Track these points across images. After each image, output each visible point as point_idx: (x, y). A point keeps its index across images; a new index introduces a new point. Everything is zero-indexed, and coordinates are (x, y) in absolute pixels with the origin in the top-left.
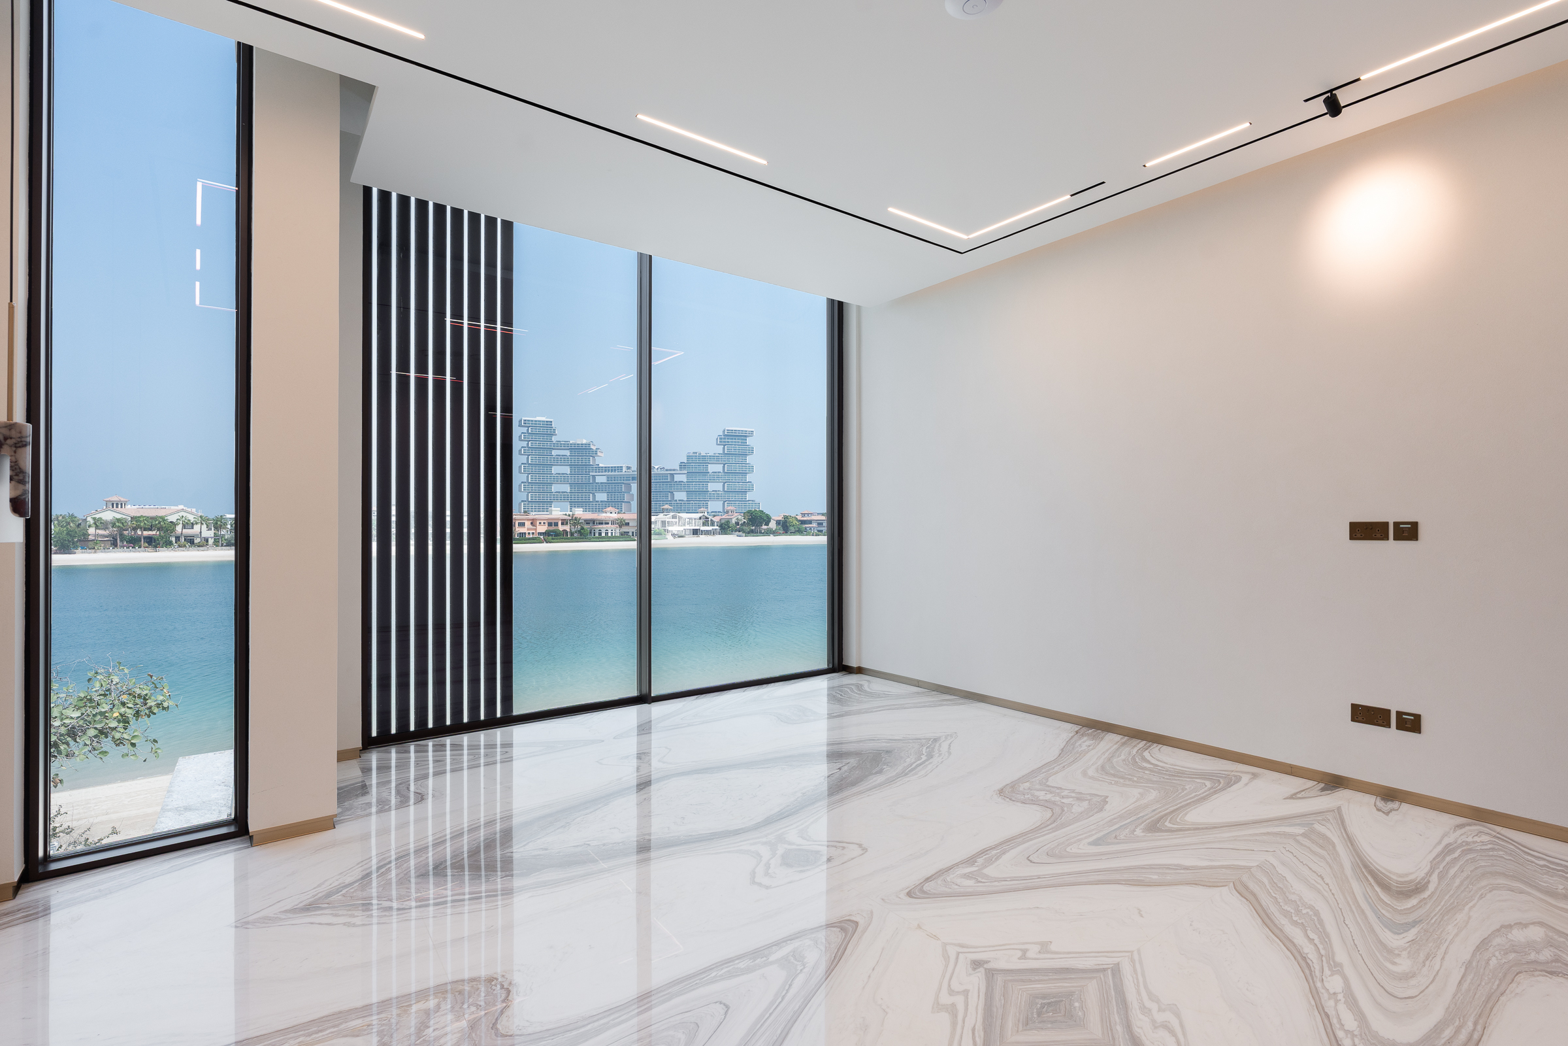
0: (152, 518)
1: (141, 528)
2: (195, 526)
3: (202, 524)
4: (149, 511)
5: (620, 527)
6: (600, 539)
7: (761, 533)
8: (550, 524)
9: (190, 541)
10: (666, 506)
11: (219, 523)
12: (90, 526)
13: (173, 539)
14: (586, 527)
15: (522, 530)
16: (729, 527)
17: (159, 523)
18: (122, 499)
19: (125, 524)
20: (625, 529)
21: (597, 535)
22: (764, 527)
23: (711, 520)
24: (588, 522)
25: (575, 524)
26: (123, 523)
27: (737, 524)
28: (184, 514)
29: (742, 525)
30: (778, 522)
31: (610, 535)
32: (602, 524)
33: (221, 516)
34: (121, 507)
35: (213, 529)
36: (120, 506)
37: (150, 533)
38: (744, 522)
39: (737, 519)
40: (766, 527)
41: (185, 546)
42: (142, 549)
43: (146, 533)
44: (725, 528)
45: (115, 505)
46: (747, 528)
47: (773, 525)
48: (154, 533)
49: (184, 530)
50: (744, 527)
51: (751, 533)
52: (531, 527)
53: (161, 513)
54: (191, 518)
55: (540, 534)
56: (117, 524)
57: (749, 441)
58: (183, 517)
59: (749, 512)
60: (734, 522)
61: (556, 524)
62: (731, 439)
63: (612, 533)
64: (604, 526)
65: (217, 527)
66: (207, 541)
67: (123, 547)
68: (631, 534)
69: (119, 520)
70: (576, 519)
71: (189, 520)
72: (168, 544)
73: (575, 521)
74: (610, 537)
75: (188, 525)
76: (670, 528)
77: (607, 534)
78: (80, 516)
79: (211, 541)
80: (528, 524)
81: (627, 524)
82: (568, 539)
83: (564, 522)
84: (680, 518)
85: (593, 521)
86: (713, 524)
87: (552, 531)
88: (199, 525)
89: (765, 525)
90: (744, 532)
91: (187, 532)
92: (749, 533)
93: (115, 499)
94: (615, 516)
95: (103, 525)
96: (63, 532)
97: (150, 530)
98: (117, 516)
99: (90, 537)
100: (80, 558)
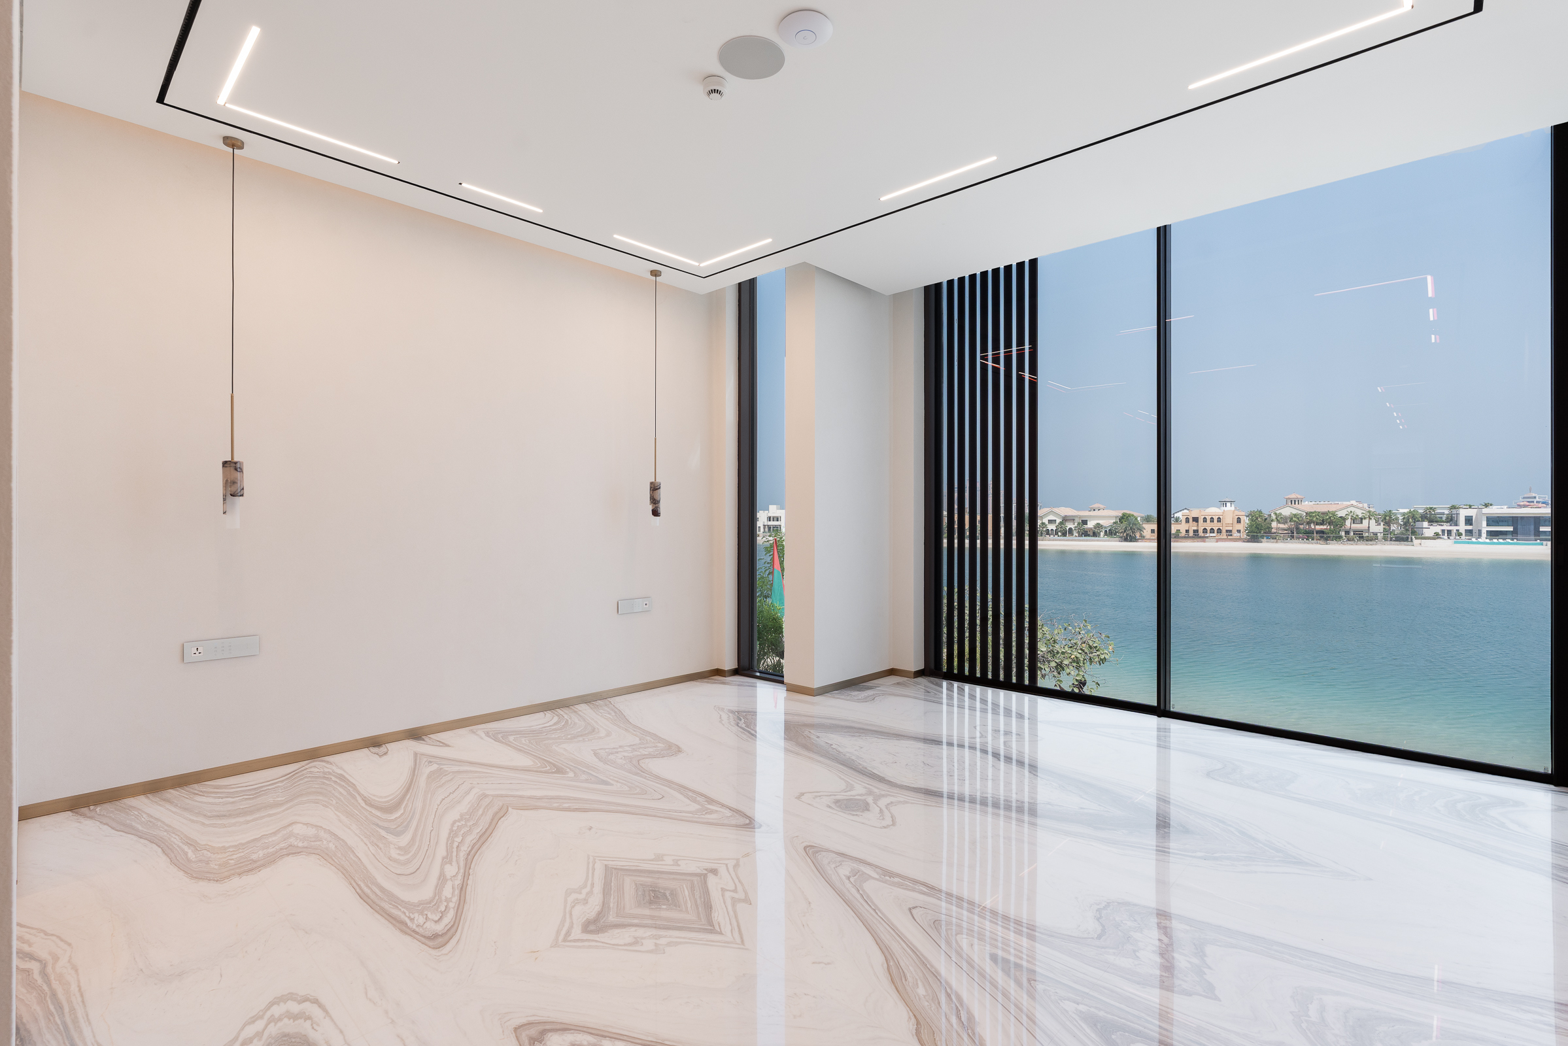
0: (1323, 513)
1: (1314, 523)
2: (1363, 521)
3: (1370, 519)
4: (1322, 507)
9: (1360, 536)
11: (1387, 518)
12: (1272, 521)
13: (1343, 534)
17: (1330, 518)
18: (1299, 497)
19: (1300, 519)
26: (1298, 518)
28: (1352, 509)
33: (1390, 511)
34: (1295, 504)
35: (1382, 524)
36: (1297, 502)
37: (1322, 527)
41: (1353, 540)
42: (1315, 541)
43: (1318, 527)
45: (1293, 502)
48: (1325, 527)
49: (1353, 525)
53: (1332, 508)
54: (1359, 513)
56: (1294, 519)
58: (1351, 512)
65: (1388, 523)
66: (1376, 534)
67: (1299, 538)
69: (1295, 515)
71: (1357, 515)
72: (1339, 538)
75: (1357, 519)
78: (1266, 512)
79: (1380, 536)
88: (1367, 520)
91: (1356, 526)
93: (1293, 496)
95: (1281, 519)
96: (1251, 526)
97: (1322, 524)
98: (1295, 512)
99: (1273, 530)
100: (1265, 547)
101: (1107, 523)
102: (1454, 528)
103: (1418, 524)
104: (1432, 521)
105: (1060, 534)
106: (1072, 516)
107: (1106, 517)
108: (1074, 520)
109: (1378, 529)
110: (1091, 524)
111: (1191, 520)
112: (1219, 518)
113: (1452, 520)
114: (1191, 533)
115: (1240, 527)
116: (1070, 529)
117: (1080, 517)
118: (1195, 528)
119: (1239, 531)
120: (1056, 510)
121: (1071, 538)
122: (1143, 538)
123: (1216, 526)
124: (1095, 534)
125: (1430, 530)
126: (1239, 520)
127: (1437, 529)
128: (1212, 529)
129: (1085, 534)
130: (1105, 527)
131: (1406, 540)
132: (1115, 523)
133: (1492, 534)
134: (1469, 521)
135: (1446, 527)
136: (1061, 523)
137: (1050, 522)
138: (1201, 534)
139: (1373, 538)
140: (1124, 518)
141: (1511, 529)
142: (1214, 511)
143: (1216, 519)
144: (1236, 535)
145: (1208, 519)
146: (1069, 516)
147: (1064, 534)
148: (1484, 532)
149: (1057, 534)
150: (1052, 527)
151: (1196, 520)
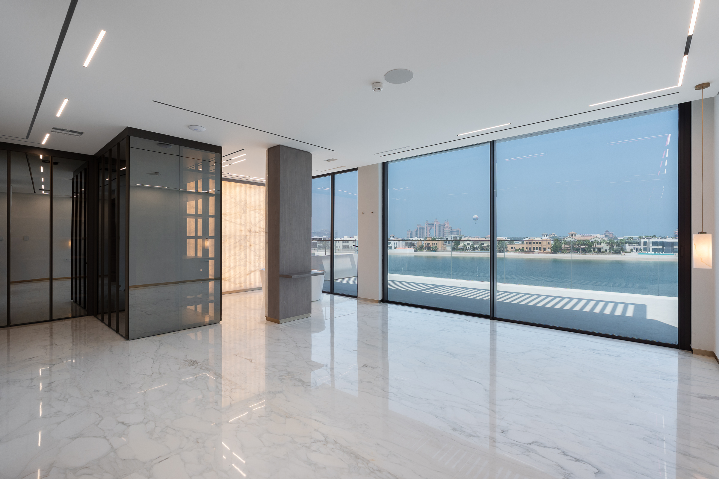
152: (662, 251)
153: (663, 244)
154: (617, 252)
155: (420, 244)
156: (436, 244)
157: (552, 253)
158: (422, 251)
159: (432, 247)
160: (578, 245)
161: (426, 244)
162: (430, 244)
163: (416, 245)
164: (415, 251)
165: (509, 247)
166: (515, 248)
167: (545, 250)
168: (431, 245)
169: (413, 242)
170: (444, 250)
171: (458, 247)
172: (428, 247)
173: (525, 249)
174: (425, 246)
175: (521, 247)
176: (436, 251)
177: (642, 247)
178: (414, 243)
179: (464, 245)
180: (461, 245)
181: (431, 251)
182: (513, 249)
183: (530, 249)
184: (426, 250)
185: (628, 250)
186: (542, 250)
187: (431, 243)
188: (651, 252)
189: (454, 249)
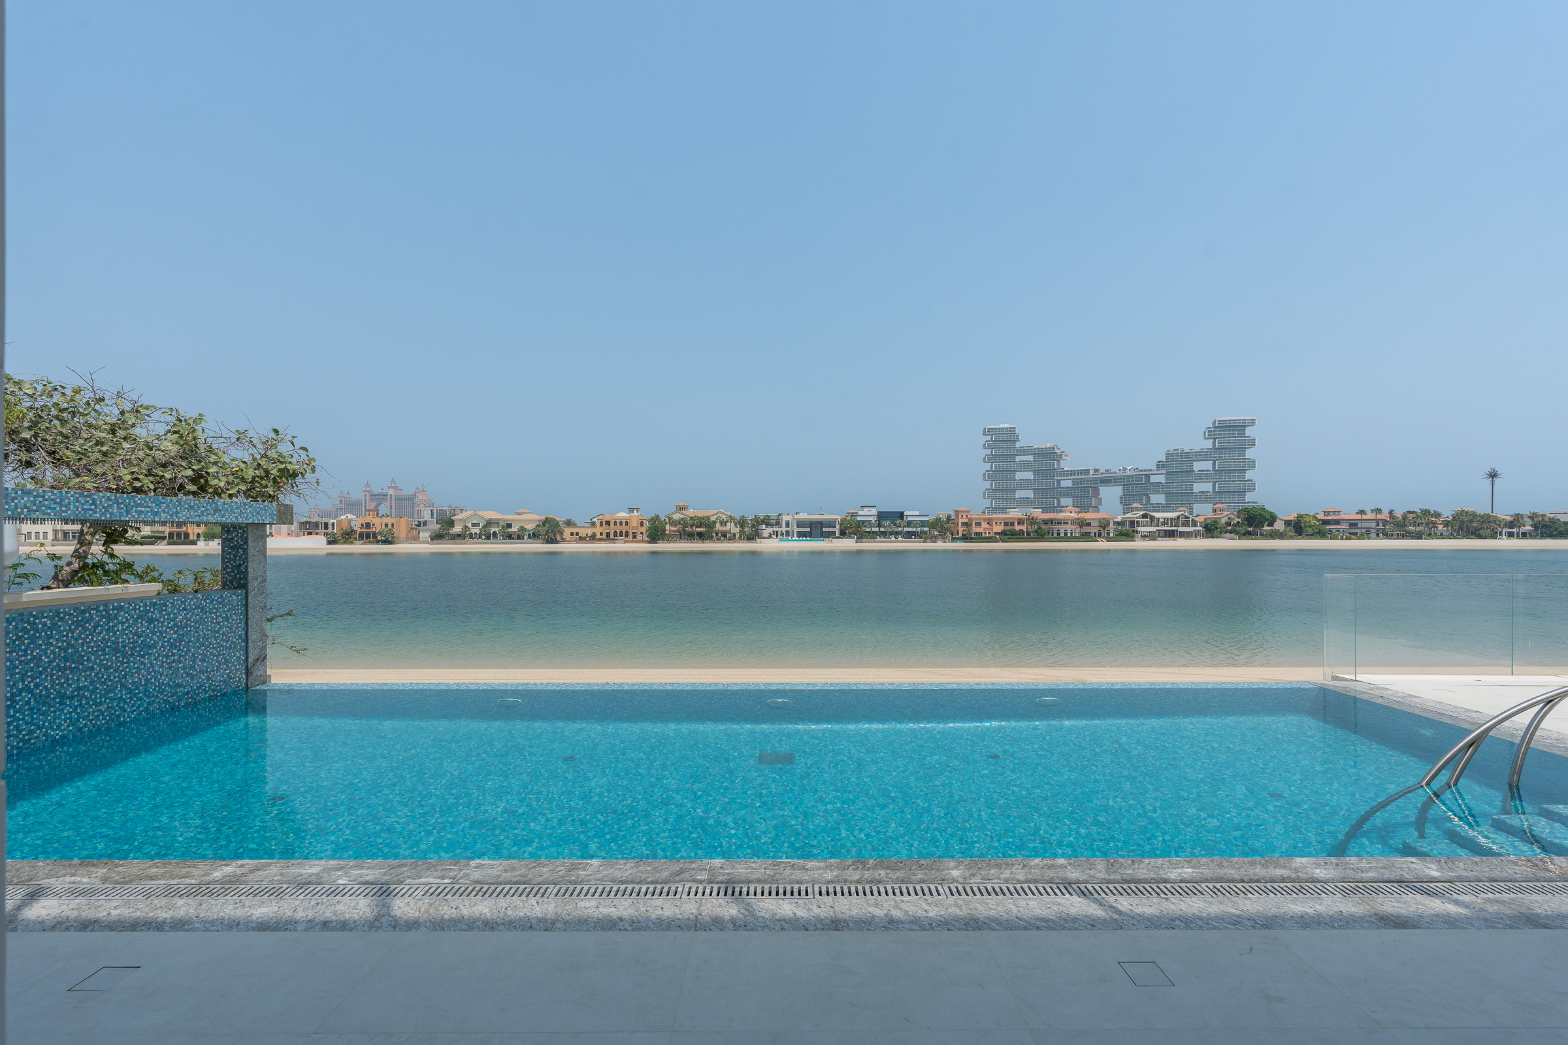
0: (701, 518)
1: (695, 526)
2: (727, 524)
3: (731, 522)
4: (701, 514)
5: (1081, 527)
6: (1059, 538)
7: (1261, 534)
8: (1006, 524)
9: (725, 536)
10: (1135, 505)
11: (742, 522)
12: (666, 524)
13: (714, 535)
14: (1043, 527)
15: (979, 530)
16: (1217, 528)
17: (706, 521)
18: (686, 504)
19: (686, 523)
20: (1086, 529)
21: (1055, 535)
22: (1266, 528)
23: (1192, 520)
24: (1046, 522)
25: (1031, 524)
27: (1228, 524)
28: (720, 515)
29: (1235, 525)
30: (1288, 523)
31: (1069, 535)
32: (1061, 523)
33: (744, 517)
35: (738, 527)
36: (685, 507)
37: (700, 530)
38: (1238, 522)
39: (1229, 518)
40: (1270, 528)
41: (720, 540)
42: (695, 541)
43: (698, 529)
44: (1211, 529)
45: (682, 508)
46: (1242, 530)
47: (1279, 526)
48: (702, 529)
50: (1238, 529)
51: (1247, 535)
52: (988, 526)
53: (707, 514)
54: (725, 518)
55: (996, 533)
56: (682, 523)
57: (1249, 432)
58: (719, 517)
59: (1244, 510)
60: (1223, 521)
61: (1012, 524)
62: (1223, 431)
63: (1072, 533)
64: (1064, 526)
65: (742, 526)
66: (734, 535)
67: (685, 539)
68: (1093, 535)
69: (682, 519)
70: (1033, 518)
71: (723, 519)
72: (710, 538)
73: (1032, 521)
74: (1069, 538)
75: (723, 523)
76: (1140, 529)
77: (1066, 534)
78: (661, 517)
79: (737, 536)
80: (984, 525)
81: (1089, 524)
82: (1024, 538)
83: (1020, 522)
84: (1152, 518)
85: (1052, 521)
86: (1195, 524)
87: (1009, 531)
88: (729, 523)
89: (1268, 525)
90: (1237, 534)
91: (721, 528)
92: (1244, 534)
93: (681, 503)
94: (1074, 515)
95: (673, 523)
96: (650, 528)
97: (700, 527)
98: (682, 516)
99: (667, 532)
100: (661, 546)
101: (530, 527)
102: (779, 530)
103: (760, 527)
104: (767, 525)
105: (483, 537)
106: (497, 519)
107: (530, 520)
108: (498, 523)
109: (736, 530)
110: (515, 529)
111: (604, 523)
112: (627, 522)
113: (778, 524)
114: (604, 537)
115: (643, 530)
116: (495, 533)
117: (504, 520)
118: (608, 531)
119: (642, 533)
120: (481, 513)
121: (495, 541)
122: (563, 540)
123: (624, 529)
124: (519, 537)
125: (767, 531)
126: (642, 524)
127: (770, 530)
128: (621, 532)
129: (510, 537)
130: (529, 531)
131: (753, 539)
132: (537, 526)
133: (800, 534)
134: (788, 525)
135: (776, 529)
136: (485, 526)
137: (474, 525)
138: (612, 537)
139: (732, 538)
140: (546, 521)
141: (808, 530)
142: (623, 515)
143: (624, 522)
144: (639, 537)
145: (618, 522)
146: (494, 519)
147: (488, 538)
148: (795, 532)
149: (480, 537)
150: (476, 530)
151: (608, 523)
152: (810, 535)
153: (811, 524)
154: (750, 538)
155: (345, 526)
156: (393, 525)
157: (649, 542)
158: (352, 543)
159: (380, 533)
160: (692, 526)
161: (362, 525)
162: (374, 525)
163: (333, 529)
164: (330, 543)
165: (567, 531)
166: (577, 534)
167: (635, 537)
168: (377, 528)
169: (324, 520)
170: (416, 539)
171: (451, 531)
172: (368, 536)
173: (598, 536)
174: (359, 530)
175: (590, 532)
176: (390, 543)
177: (784, 529)
178: (326, 525)
179: (466, 527)
180: (457, 529)
181: (378, 542)
182: (575, 537)
183: (608, 535)
184: (362, 539)
185: (766, 533)
186: (630, 535)
187: (378, 524)
188: (795, 538)
189: (437, 537)
